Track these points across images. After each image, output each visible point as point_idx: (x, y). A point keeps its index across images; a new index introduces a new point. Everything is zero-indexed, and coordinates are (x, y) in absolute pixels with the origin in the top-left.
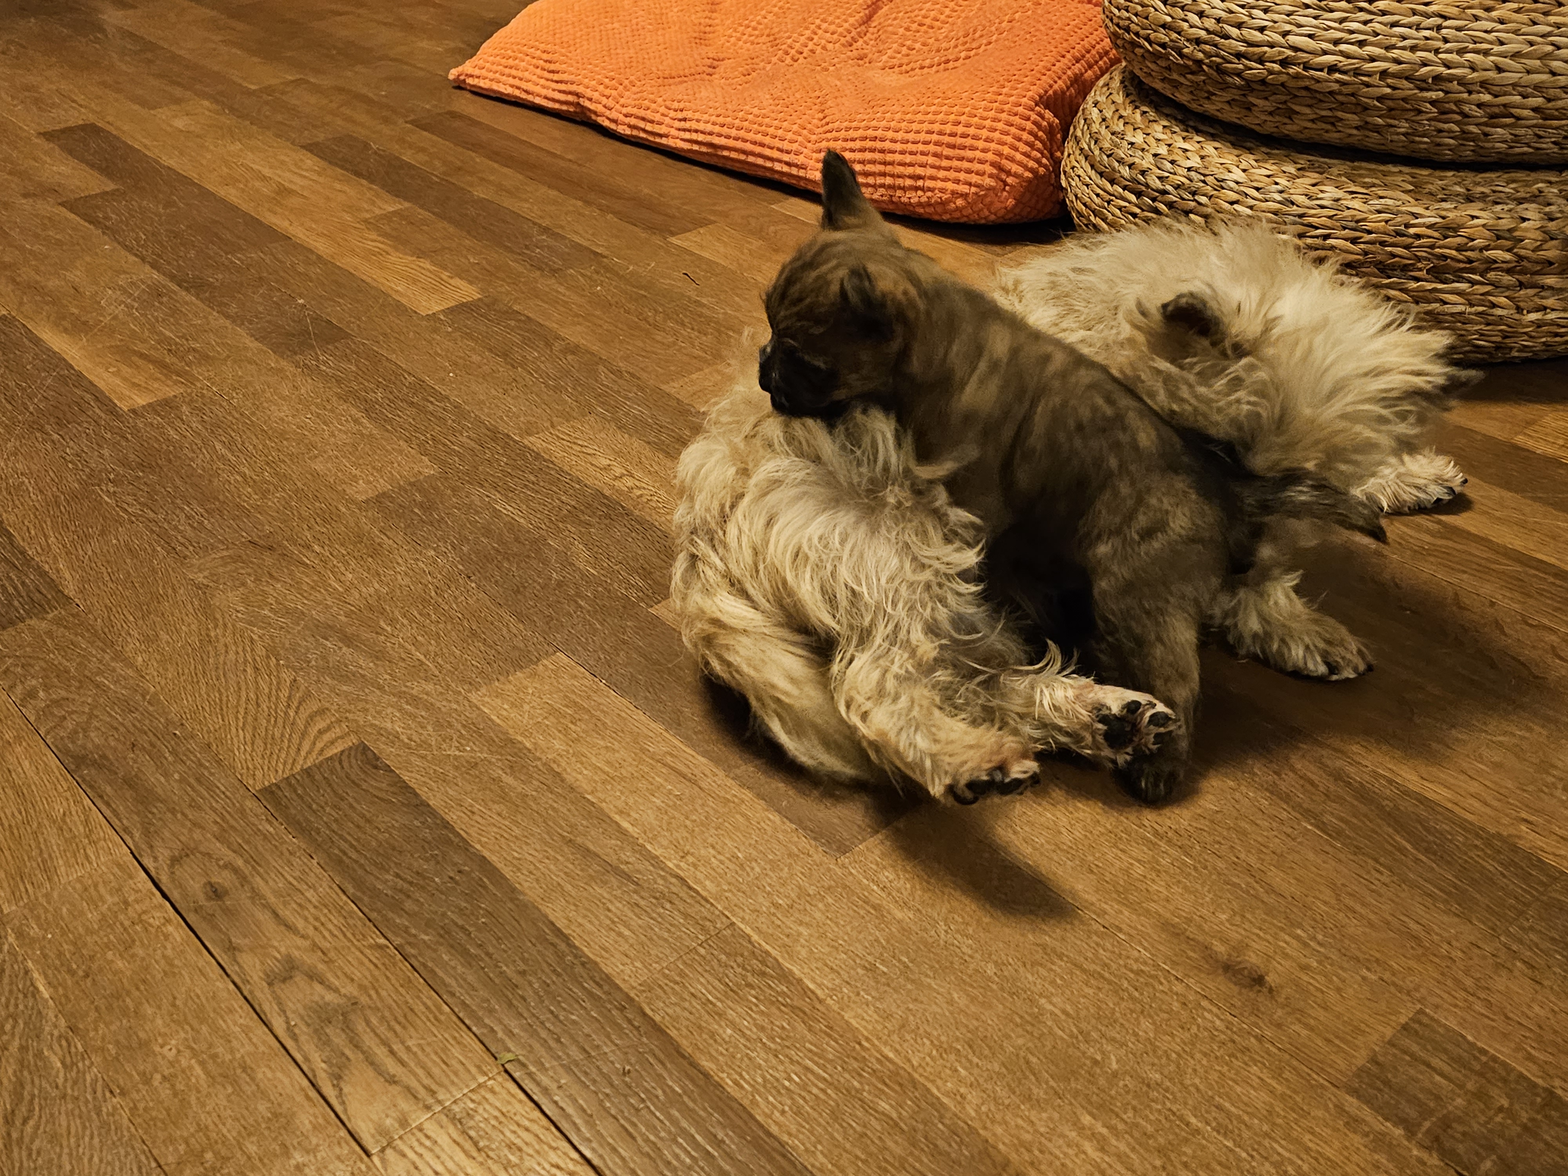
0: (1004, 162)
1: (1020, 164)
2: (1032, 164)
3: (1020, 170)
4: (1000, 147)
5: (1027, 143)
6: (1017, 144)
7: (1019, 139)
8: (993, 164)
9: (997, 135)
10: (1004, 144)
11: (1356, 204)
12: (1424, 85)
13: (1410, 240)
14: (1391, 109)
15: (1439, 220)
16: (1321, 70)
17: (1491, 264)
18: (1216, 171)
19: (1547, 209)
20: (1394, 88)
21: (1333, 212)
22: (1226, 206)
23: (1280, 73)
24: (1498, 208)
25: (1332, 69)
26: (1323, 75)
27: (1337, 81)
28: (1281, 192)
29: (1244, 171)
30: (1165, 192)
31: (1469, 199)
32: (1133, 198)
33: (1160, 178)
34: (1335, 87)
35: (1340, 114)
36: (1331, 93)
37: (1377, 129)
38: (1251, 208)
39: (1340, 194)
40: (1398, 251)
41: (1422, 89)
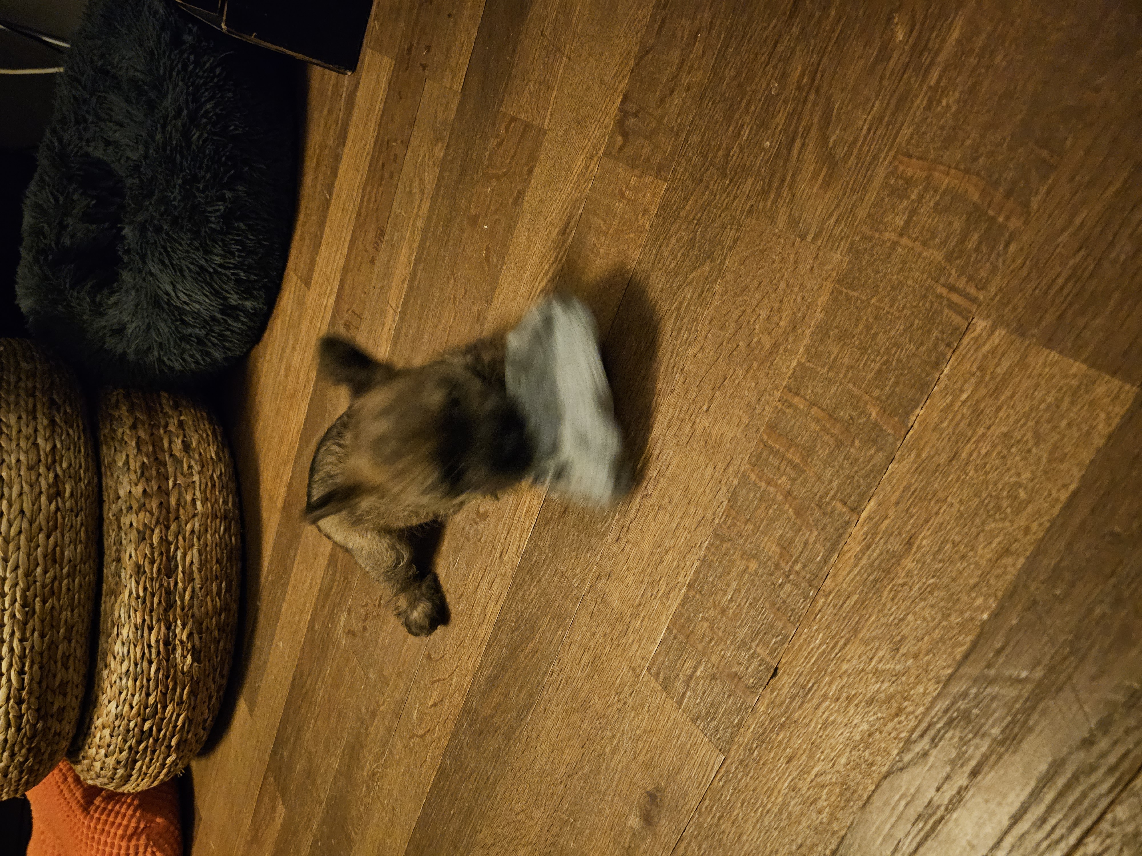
0: (128, 833)
1: (130, 820)
2: (130, 811)
3: (135, 820)
4: (118, 837)
5: (116, 817)
6: (116, 824)
7: (113, 823)
8: (130, 841)
9: (109, 840)
10: (116, 835)
11: (125, 632)
12: (31, 613)
13: (148, 594)
14: (52, 626)
15: (133, 579)
16: (23, 679)
17: (164, 541)
18: (111, 720)
19: (124, 511)
20: (34, 630)
21: (132, 646)
22: (134, 711)
23: (28, 703)
24: (124, 542)
25: (21, 672)
26: (26, 677)
27: (31, 667)
28: (121, 679)
29: (109, 702)
30: (130, 748)
31: (119, 560)
32: (139, 764)
33: (121, 752)
34: (36, 667)
35: (59, 656)
36: (41, 668)
37: (70, 629)
38: (133, 695)
39: (119, 642)
40: (156, 600)
41: (34, 612)
